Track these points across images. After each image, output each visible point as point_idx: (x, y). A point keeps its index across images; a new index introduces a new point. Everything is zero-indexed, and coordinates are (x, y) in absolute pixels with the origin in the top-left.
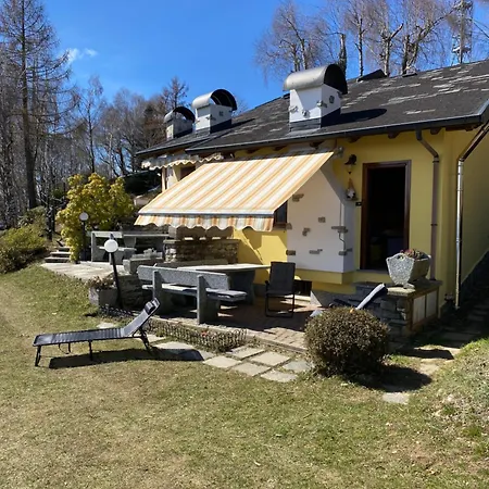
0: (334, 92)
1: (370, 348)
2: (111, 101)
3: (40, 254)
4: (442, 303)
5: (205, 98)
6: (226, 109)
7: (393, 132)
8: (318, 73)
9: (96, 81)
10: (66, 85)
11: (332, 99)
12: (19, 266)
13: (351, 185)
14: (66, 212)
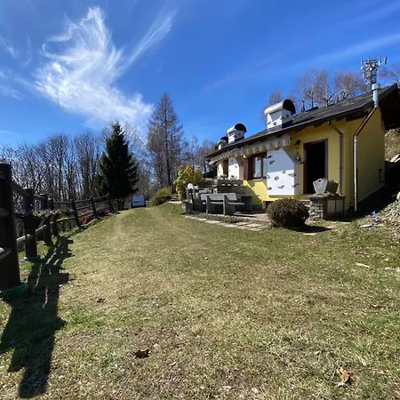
0: (289, 112)
1: (297, 213)
2: (201, 145)
3: (169, 198)
4: (347, 207)
5: (232, 128)
6: (241, 132)
7: (318, 124)
8: (280, 105)
9: (195, 137)
10: (182, 138)
11: (288, 116)
12: (161, 203)
13: (298, 154)
14: (177, 180)
